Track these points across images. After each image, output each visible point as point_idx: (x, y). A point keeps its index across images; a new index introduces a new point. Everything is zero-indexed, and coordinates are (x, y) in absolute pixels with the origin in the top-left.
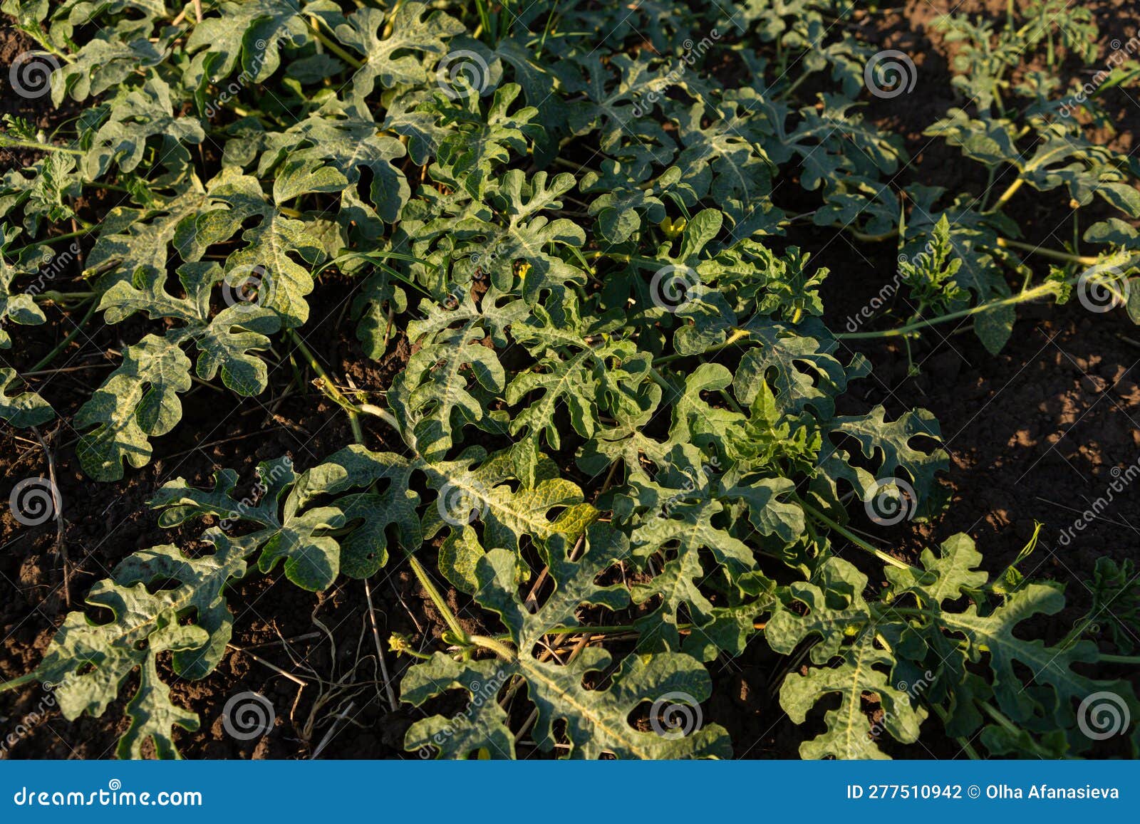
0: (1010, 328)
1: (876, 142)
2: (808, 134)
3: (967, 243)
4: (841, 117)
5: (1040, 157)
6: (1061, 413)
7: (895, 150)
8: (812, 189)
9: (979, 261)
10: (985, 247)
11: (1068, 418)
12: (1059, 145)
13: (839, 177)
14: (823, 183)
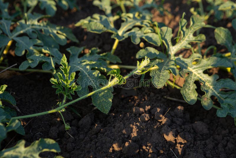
0: (111, 101)
1: (55, 32)
2: (22, 32)
3: (88, 67)
4: (36, 23)
5: (123, 28)
6: (132, 132)
7: (64, 34)
8: (21, 55)
9: (93, 74)
10: (96, 68)
11: (134, 134)
12: (130, 22)
13: (35, 48)
14: (26, 51)
